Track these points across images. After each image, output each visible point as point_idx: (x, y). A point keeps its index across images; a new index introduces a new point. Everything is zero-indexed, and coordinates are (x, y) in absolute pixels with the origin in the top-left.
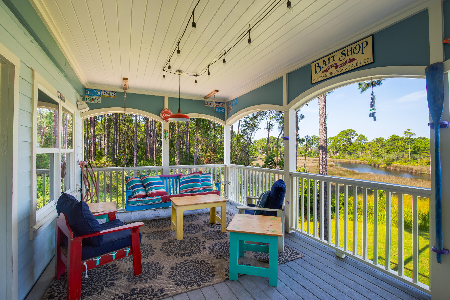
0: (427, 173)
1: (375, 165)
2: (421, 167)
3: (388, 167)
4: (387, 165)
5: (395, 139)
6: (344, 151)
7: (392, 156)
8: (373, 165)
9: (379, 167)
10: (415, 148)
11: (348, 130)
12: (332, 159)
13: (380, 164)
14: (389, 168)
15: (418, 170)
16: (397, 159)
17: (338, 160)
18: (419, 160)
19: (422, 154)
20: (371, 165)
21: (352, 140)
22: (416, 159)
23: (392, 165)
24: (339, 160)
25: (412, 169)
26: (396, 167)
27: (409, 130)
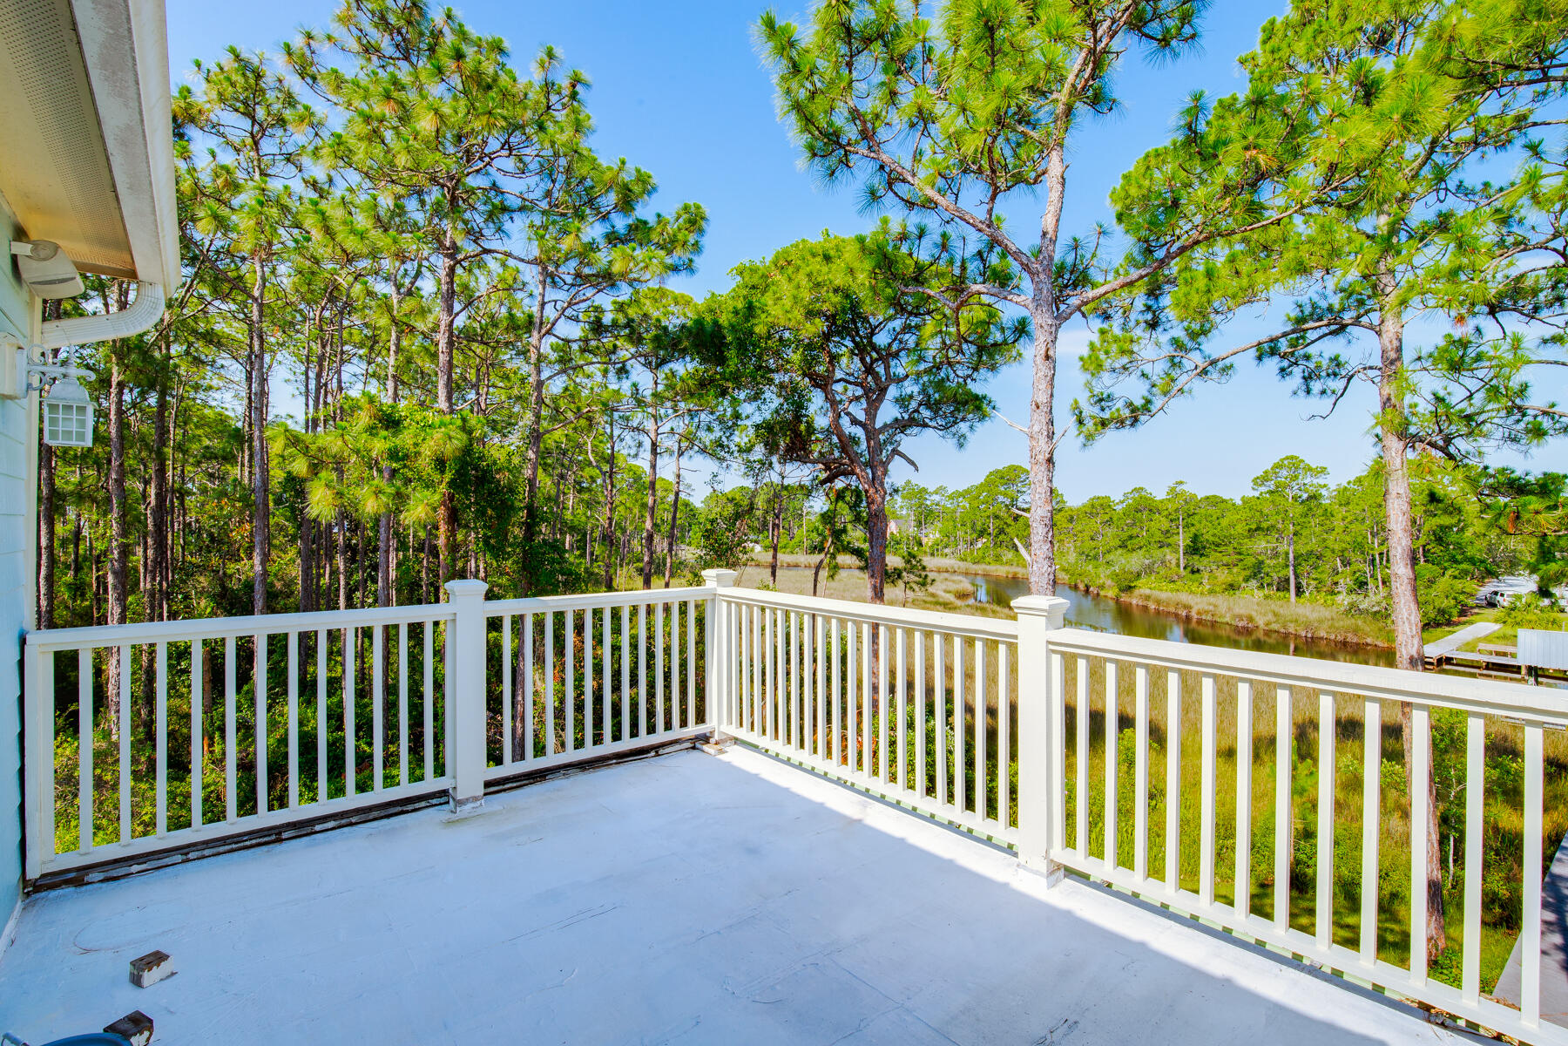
0: (1227, 619)
1: (1087, 587)
2: (1212, 599)
3: (1124, 598)
4: (1122, 590)
5: (1142, 507)
6: (997, 536)
7: (1135, 561)
8: (1082, 587)
9: (1098, 594)
10: (1195, 538)
11: (1010, 468)
12: (962, 564)
13: (1102, 587)
14: (1128, 600)
15: (1207, 612)
16: (1149, 570)
17: (980, 568)
18: (1206, 575)
19: (1214, 556)
20: (1076, 587)
21: (1020, 499)
22: (1198, 571)
23: (1136, 592)
24: (983, 566)
25: (1188, 607)
26: (1148, 598)
27: (1181, 483)
